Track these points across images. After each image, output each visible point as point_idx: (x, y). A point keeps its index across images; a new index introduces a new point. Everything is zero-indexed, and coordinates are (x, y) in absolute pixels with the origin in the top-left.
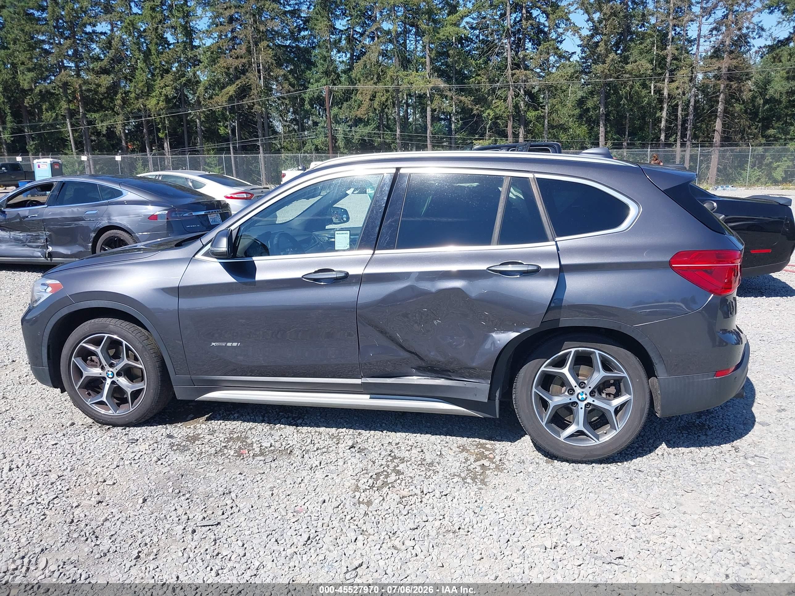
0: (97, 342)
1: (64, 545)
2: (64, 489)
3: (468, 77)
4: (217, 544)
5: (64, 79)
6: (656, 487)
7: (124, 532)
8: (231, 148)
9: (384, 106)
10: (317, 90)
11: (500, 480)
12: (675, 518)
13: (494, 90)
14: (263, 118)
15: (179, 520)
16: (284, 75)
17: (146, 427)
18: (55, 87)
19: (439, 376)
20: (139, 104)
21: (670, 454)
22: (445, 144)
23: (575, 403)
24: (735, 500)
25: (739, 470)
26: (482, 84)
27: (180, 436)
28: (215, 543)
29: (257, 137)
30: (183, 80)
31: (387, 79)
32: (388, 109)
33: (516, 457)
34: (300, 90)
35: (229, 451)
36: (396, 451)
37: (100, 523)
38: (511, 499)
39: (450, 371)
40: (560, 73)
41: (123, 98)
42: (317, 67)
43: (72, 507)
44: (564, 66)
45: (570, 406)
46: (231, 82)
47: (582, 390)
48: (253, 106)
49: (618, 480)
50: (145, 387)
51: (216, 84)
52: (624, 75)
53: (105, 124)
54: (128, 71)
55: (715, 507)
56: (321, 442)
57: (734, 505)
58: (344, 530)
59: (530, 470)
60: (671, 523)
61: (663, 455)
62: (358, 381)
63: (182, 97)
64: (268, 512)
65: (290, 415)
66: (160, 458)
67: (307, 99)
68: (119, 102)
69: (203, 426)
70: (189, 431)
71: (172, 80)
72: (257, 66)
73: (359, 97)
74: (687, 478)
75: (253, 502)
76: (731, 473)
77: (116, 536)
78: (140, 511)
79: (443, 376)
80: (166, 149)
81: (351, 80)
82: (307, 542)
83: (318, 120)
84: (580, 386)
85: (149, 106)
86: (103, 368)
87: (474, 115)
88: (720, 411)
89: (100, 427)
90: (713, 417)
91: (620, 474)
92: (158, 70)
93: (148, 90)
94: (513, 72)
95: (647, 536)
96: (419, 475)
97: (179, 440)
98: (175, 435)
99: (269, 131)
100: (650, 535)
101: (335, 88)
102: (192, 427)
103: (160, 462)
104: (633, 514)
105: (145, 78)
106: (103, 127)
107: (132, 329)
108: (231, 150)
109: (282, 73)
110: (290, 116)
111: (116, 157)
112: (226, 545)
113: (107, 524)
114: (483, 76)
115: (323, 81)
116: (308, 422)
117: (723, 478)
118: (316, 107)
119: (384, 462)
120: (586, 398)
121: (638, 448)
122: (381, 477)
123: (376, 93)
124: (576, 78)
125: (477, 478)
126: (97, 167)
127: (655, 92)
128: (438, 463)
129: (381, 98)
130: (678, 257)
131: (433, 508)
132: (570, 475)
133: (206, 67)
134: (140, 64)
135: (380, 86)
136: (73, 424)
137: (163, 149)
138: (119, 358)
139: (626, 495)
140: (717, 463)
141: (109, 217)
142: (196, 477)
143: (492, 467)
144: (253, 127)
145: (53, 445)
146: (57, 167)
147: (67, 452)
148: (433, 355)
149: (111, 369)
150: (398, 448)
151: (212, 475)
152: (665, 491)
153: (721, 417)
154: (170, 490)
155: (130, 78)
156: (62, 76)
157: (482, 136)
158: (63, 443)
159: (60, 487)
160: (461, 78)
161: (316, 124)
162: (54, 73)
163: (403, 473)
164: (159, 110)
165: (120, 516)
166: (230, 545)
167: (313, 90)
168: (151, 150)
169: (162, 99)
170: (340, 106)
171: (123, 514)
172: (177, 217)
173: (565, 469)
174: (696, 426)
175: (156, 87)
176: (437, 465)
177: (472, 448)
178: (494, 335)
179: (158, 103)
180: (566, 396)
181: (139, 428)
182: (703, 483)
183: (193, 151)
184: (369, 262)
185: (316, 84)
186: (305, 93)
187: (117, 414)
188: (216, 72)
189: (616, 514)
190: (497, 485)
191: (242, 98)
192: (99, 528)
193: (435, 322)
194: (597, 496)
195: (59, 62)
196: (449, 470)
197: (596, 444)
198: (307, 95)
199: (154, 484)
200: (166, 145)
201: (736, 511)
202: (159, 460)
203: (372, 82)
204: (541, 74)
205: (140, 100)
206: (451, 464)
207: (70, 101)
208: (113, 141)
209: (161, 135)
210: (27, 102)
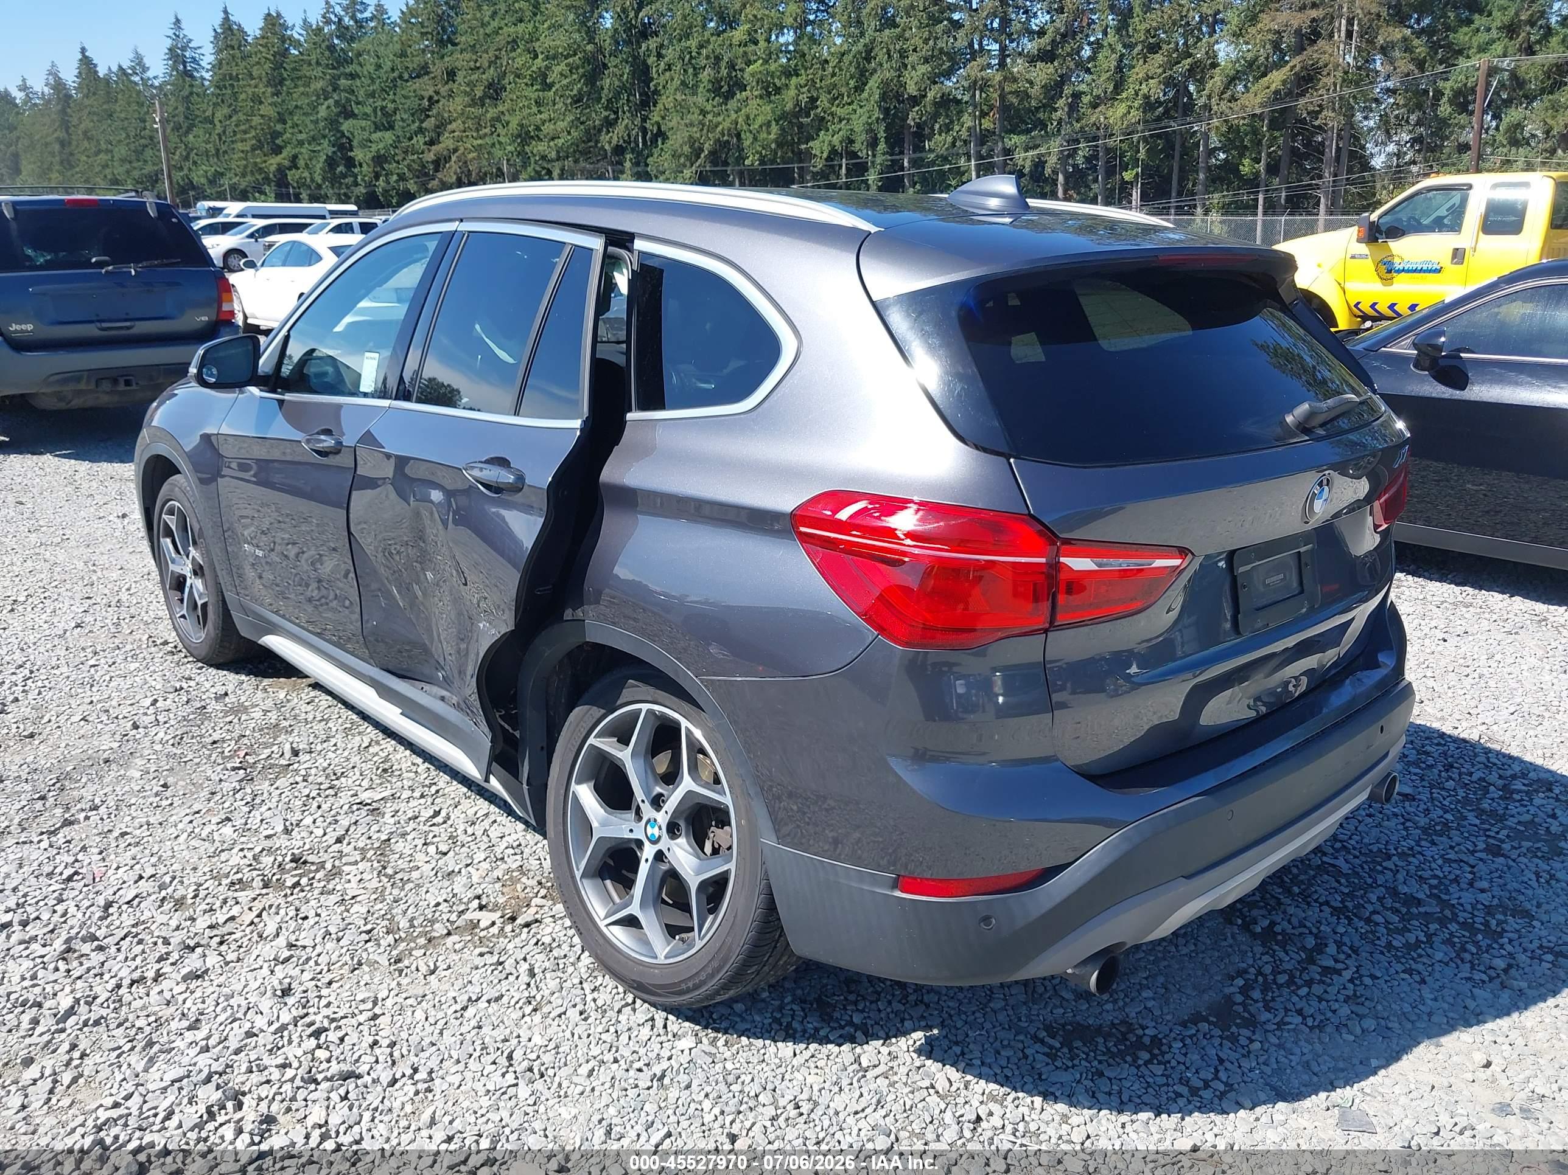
5: (975, 75)
8: (1261, 201)
17: (226, 673)
27: (233, 700)
29: (1320, 178)
30: (1186, 63)
41: (1068, 105)
42: (1490, 15)
46: (1280, 63)
48: (1320, 112)
50: (208, 600)
51: (1250, 66)
63: (1180, 97)
67: (1447, 93)
71: (1161, 66)
72: (1347, 25)
80: (1134, 203)
85: (1113, 120)
92: (1138, 49)
93: (1115, 87)
98: (230, 698)
99: (1349, 166)
101: (1505, 63)
102: (273, 691)
105: (1113, 65)
106: (1027, 159)
108: (1260, 208)
109: (1400, 36)
110: (1409, 132)
115: (1498, 48)
133: (1233, 34)
134: (1109, 39)
144: (1317, 159)
156: (971, 69)
162: (961, 64)
164: (1129, 125)
169: (1137, 104)
175: (1131, 80)
179: (1129, 113)
181: (216, 672)
188: (1253, 43)
191: (1297, 96)
193: (428, 577)
195: (973, 42)
197: (654, 961)
198: (1447, 86)
200: (1135, 194)
205: (1099, 109)
207: (983, 115)
208: (1043, 188)
209: (1128, 176)
210: (913, 117)
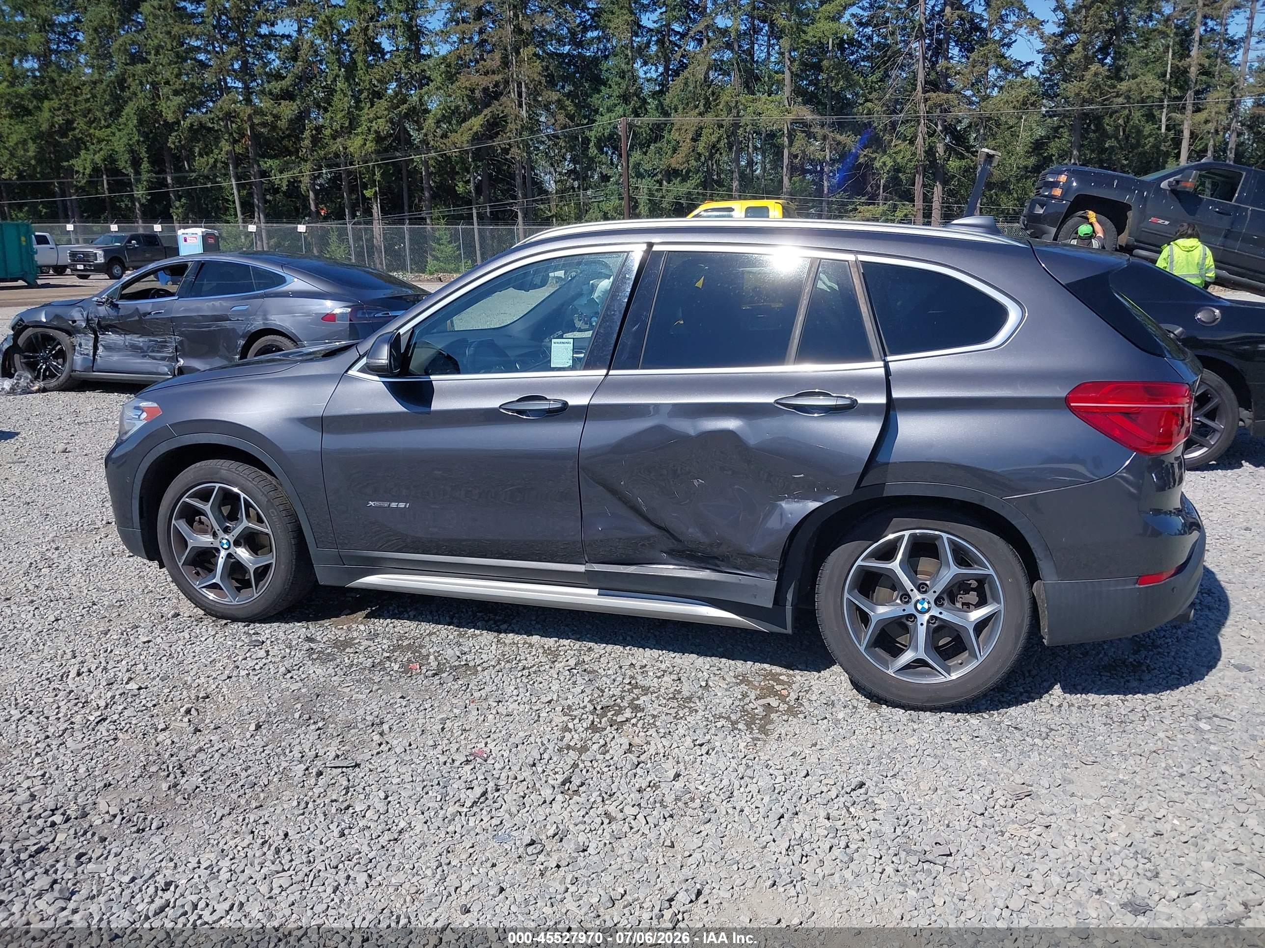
0: (204, 496)
1: (136, 781)
2: (149, 705)
3: (850, 104)
4: (350, 794)
5: (226, 107)
6: (1036, 753)
7: (222, 768)
8: (475, 215)
9: (714, 148)
10: (610, 124)
11: (789, 729)
12: (1055, 801)
13: (894, 125)
14: (524, 167)
15: (303, 757)
16: (559, 101)
17: (277, 624)
18: (213, 119)
19: (702, 565)
20: (337, 146)
21: (1073, 705)
22: (812, 211)
23: (911, 617)
24: (1161, 781)
25: (1180, 736)
26: (875, 115)
27: (325, 639)
28: (347, 793)
29: (515, 198)
30: (404, 108)
31: (721, 107)
32: (721, 154)
33: (823, 696)
34: (583, 125)
35: (393, 665)
36: (640, 677)
37: (190, 754)
38: (800, 757)
39: (717, 558)
40: (1005, 96)
41: (312, 136)
42: (610, 87)
43: (156, 730)
44: (1011, 86)
45: (904, 620)
46: (476, 112)
47: (924, 596)
48: (509, 149)
49: (978, 739)
50: (274, 561)
51: (453, 113)
52: (1115, 100)
53: (286, 176)
54: (322, 95)
55: (1126, 789)
56: (530, 658)
57: (1158, 787)
58: (538, 785)
59: (841, 716)
60: (1046, 808)
61: (1060, 706)
62: (581, 568)
63: (402, 135)
64: (432, 753)
65: (492, 616)
66: (290, 669)
67: (593, 139)
68: (307, 142)
69: (362, 627)
70: (339, 632)
71: (386, 109)
72: (518, 87)
73: (674, 135)
74: (1091, 743)
75: (413, 738)
76: (1167, 740)
77: (211, 773)
78: (250, 742)
79: (708, 566)
80: (375, 215)
81: (663, 109)
82: (479, 799)
83: (610, 173)
84: (919, 590)
85: (351, 149)
86: (215, 535)
87: (861, 164)
88: (1173, 645)
89: (213, 621)
90: (1159, 653)
91: (984, 731)
92: (365, 94)
93: (350, 123)
94: (927, 95)
95: (1002, 825)
96: (667, 714)
97: (322, 645)
98: (319, 638)
99: (533, 190)
100: (1008, 823)
101: (637, 121)
102: (345, 627)
103: (289, 675)
104: (987, 791)
105: (346, 106)
106: (281, 179)
107: (253, 475)
108: (475, 219)
109: (556, 98)
110: (568, 166)
111: (299, 226)
112: (362, 797)
113: (201, 756)
114: (876, 102)
115: (620, 110)
116: (516, 629)
117: (1151, 746)
118: (607, 153)
119: (617, 692)
120: (929, 609)
121: (1021, 694)
122: (609, 714)
123: (701, 128)
124: (1032, 104)
125: (755, 724)
126: (272, 242)
127: (1168, 128)
128: (700, 699)
129: (708, 138)
130: (1081, 391)
131: (678, 763)
132: (901, 728)
133: (438, 89)
134: (340, 85)
135: (709, 118)
136: (177, 615)
137: (371, 215)
138: (237, 519)
139: (984, 763)
140: (1146, 723)
141: (265, 315)
142: (338, 699)
143: (781, 709)
144: (508, 183)
145: (144, 643)
146: (211, 241)
147: (162, 652)
148: (692, 533)
149: (227, 537)
150: (643, 673)
151: (361, 696)
152: (1050, 760)
153: (1173, 654)
154: (297, 715)
155: (324, 105)
156: (223, 102)
157: (872, 200)
158: (159, 640)
159: (144, 702)
160: (842, 106)
161: (605, 178)
162: (212, 97)
163: (643, 710)
164: (366, 155)
165: (221, 746)
166: (367, 796)
167: (602, 124)
168: (354, 216)
169: (370, 137)
170: (644, 150)
171: (226, 743)
172: (366, 319)
173: (896, 718)
174: (1126, 666)
175: (363, 118)
176: (697, 701)
177: (757, 679)
178: (784, 504)
179: (365, 144)
180: (898, 604)
181: (268, 626)
182: (1114, 753)
183: (416, 219)
184: (600, 388)
185: (609, 115)
186: (590, 129)
187: (236, 603)
188: (454, 96)
189: (961, 790)
190: (783, 735)
191: (492, 138)
192: (188, 761)
193: (696, 483)
194: (937, 761)
195: (219, 81)
196: (714, 709)
197: (945, 680)
198: (593, 133)
199: (275, 704)
200: (376, 210)
201: (1159, 798)
202: (289, 672)
203: (697, 111)
204: (974, 98)
205: (338, 140)
206: (718, 701)
207: (235, 141)
208: (296, 203)
209: (368, 193)
210: (172, 141)
